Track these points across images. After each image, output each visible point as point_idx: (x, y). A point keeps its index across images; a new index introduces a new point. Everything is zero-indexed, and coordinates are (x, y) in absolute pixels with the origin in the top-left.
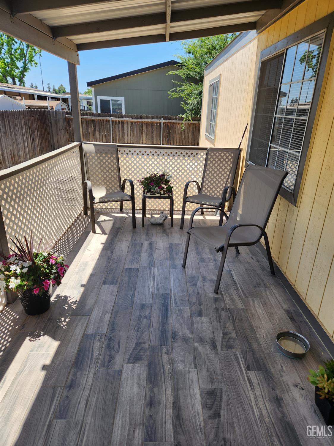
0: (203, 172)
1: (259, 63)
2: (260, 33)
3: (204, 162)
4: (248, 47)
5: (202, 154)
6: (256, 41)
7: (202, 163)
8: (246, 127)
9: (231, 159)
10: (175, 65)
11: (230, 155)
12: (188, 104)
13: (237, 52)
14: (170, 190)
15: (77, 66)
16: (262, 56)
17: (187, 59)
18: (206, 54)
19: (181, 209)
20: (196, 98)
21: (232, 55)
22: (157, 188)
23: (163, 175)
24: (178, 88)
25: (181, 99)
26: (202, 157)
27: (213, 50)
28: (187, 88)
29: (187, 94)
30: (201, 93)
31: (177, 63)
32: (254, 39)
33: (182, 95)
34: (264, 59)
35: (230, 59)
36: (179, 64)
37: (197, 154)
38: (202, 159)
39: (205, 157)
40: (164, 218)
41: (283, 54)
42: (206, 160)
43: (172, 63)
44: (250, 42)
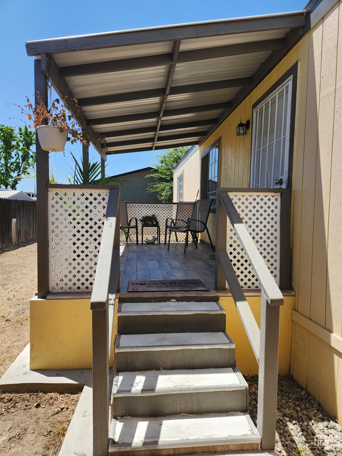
0: (176, 214)
1: (201, 159)
2: (200, 146)
3: (176, 211)
4: (196, 153)
5: (175, 206)
6: (199, 149)
7: (175, 212)
8: (198, 191)
9: (191, 209)
10: (151, 170)
11: (191, 207)
12: (162, 196)
13: (191, 156)
14: (157, 223)
15: (105, 162)
16: (202, 156)
17: (160, 166)
18: (174, 162)
19: (164, 240)
20: (168, 192)
21: (189, 158)
22: (150, 222)
23: (154, 215)
24: (154, 186)
25: (157, 192)
26: (175, 208)
27: (178, 159)
28: (161, 186)
29: (162, 189)
30: (171, 188)
31: (153, 169)
32: (198, 149)
33: (157, 190)
34: (202, 157)
35: (188, 160)
36: (154, 170)
37: (172, 206)
38: (175, 209)
39: (176, 208)
40: (155, 239)
41: (208, 154)
42: (177, 209)
43: (149, 169)
44: (196, 151)
